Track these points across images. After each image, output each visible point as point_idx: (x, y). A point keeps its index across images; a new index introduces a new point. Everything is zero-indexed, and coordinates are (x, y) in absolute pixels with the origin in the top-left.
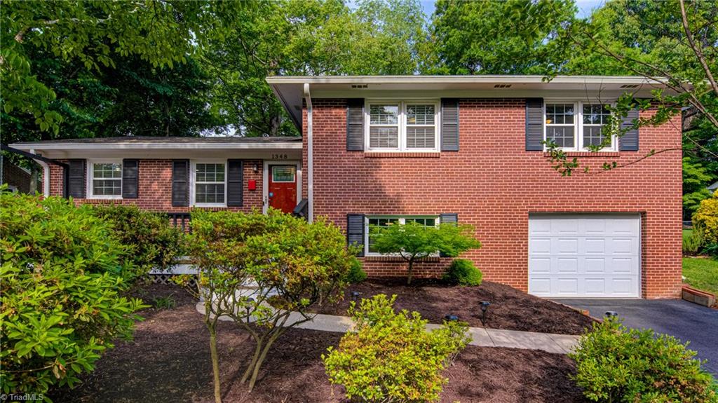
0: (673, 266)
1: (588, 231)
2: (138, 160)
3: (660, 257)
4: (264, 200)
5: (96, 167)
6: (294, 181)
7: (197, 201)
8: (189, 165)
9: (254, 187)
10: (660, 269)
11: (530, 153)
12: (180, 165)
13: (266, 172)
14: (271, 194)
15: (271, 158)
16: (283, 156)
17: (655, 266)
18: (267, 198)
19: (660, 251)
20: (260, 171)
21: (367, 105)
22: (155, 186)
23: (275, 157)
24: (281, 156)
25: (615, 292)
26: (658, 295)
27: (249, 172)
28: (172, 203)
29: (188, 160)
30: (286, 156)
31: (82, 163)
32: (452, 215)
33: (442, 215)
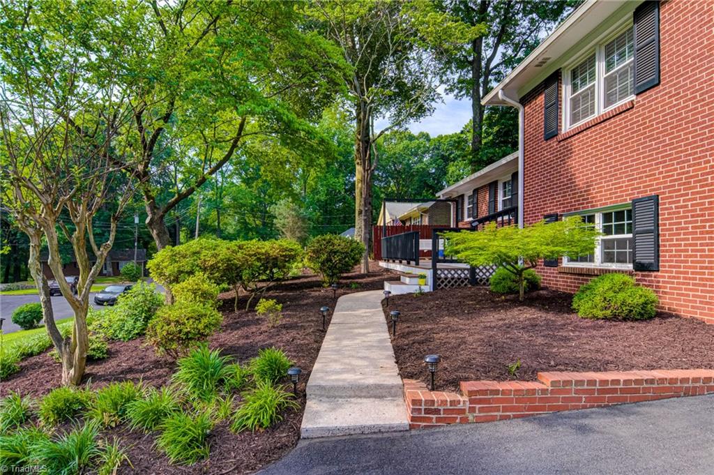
2: (478, 189)
5: (469, 197)
8: (497, 185)
21: (566, 77)
29: (497, 181)
31: (462, 196)
32: (650, 198)
33: (635, 202)
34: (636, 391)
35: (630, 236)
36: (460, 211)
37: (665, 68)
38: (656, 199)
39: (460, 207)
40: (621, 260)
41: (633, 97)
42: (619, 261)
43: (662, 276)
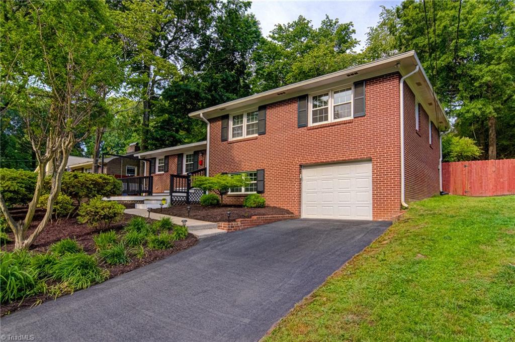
0: (392, 196)
1: (340, 174)
2: (169, 156)
3: (382, 190)
5: (160, 160)
7: (186, 172)
8: (183, 156)
10: (382, 199)
11: (300, 129)
12: (180, 156)
17: (378, 197)
19: (382, 186)
21: (231, 118)
22: (173, 166)
25: (358, 216)
26: (381, 218)
27: (200, 156)
28: (177, 173)
29: (183, 153)
31: (155, 159)
32: (262, 170)
33: (258, 170)
34: (271, 220)
35: (256, 182)
36: (153, 168)
37: (267, 129)
38: (264, 170)
39: (152, 165)
40: (251, 190)
41: (257, 135)
42: (250, 191)
43: (266, 194)
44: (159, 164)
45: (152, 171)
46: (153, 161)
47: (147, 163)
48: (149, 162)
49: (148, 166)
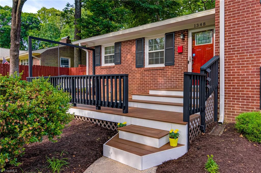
2: (121, 42)
4: (189, 60)
6: (212, 43)
7: (150, 63)
8: (144, 41)
9: (181, 51)
12: (140, 42)
13: (190, 39)
14: (194, 55)
15: (194, 27)
16: (202, 24)
18: (191, 58)
20: (186, 39)
22: (129, 57)
23: (196, 26)
24: (201, 25)
27: (178, 40)
28: (136, 66)
29: (144, 38)
30: (204, 24)
31: (100, 47)
36: (97, 58)
39: (96, 54)
44: (106, 53)
45: (97, 63)
46: (97, 50)
47: (89, 52)
48: (92, 52)
49: (91, 57)
